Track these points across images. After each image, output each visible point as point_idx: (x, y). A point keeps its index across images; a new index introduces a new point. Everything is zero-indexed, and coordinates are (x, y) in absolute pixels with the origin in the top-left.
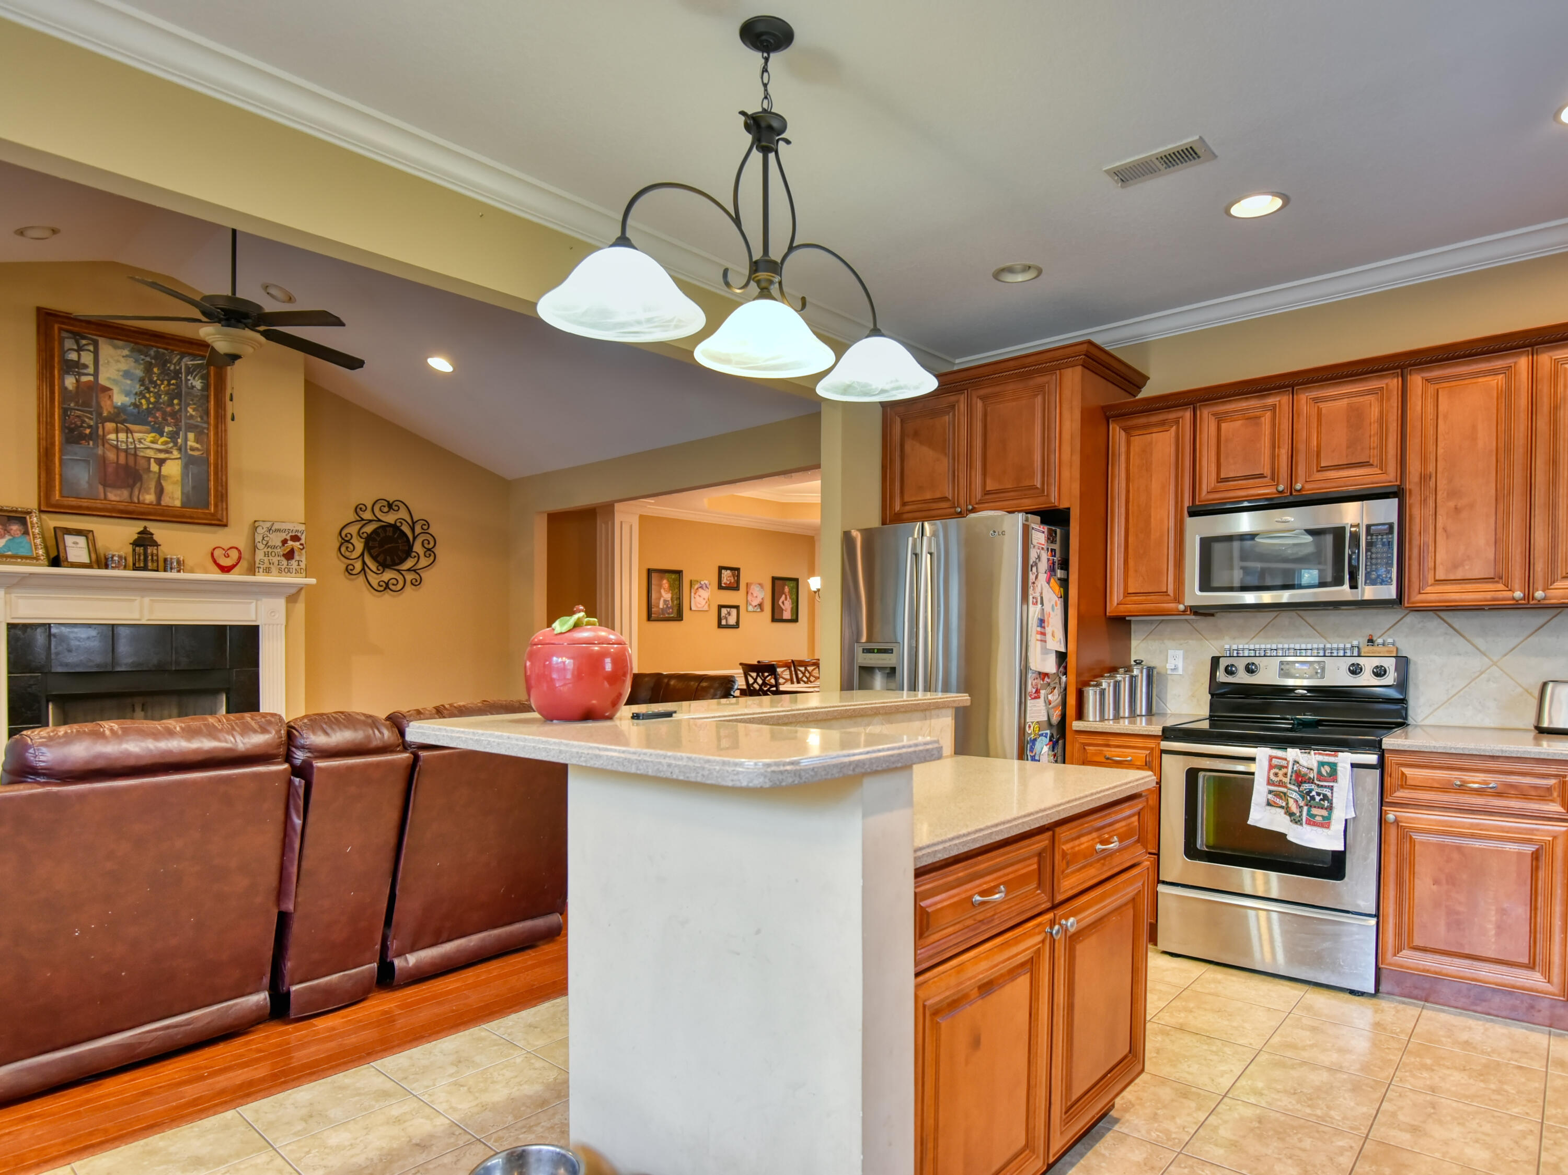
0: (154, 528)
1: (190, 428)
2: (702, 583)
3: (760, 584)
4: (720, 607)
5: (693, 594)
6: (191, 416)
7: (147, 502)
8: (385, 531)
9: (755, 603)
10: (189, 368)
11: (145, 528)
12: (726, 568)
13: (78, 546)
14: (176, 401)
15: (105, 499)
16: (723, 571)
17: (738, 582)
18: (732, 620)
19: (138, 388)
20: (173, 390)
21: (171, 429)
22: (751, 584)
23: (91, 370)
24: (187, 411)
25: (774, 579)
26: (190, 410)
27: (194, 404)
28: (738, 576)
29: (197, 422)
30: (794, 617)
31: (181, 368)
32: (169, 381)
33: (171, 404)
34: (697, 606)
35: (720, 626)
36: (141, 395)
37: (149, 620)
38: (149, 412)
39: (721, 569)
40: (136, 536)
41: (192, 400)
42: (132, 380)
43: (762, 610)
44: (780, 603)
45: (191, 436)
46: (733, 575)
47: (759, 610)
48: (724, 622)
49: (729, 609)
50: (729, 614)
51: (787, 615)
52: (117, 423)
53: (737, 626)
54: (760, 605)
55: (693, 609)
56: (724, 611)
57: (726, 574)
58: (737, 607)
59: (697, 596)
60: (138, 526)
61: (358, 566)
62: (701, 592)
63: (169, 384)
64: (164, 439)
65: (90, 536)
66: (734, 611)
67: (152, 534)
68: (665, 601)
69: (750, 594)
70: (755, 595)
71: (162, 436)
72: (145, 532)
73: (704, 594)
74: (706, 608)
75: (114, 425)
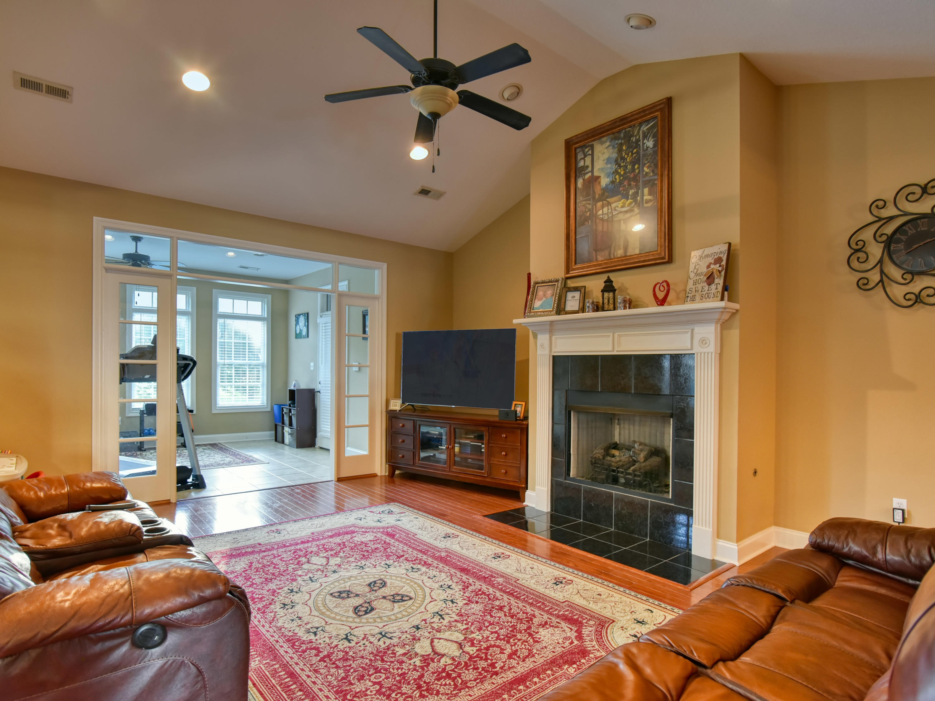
0: (612, 276)
1: (645, 184)
6: (647, 173)
7: (619, 256)
10: (645, 133)
11: (609, 277)
13: (575, 298)
14: (636, 167)
15: (596, 260)
19: (614, 167)
20: (635, 157)
21: (633, 191)
23: (590, 169)
24: (643, 171)
26: (645, 169)
27: (648, 162)
29: (650, 176)
31: (640, 137)
32: (632, 152)
33: (633, 170)
36: (616, 172)
37: (617, 351)
38: (621, 183)
40: (603, 285)
41: (647, 159)
42: (611, 163)
45: (646, 190)
52: (602, 201)
60: (604, 277)
63: (632, 154)
64: (630, 201)
67: (612, 282)
71: (627, 199)
72: (609, 282)
75: (601, 203)
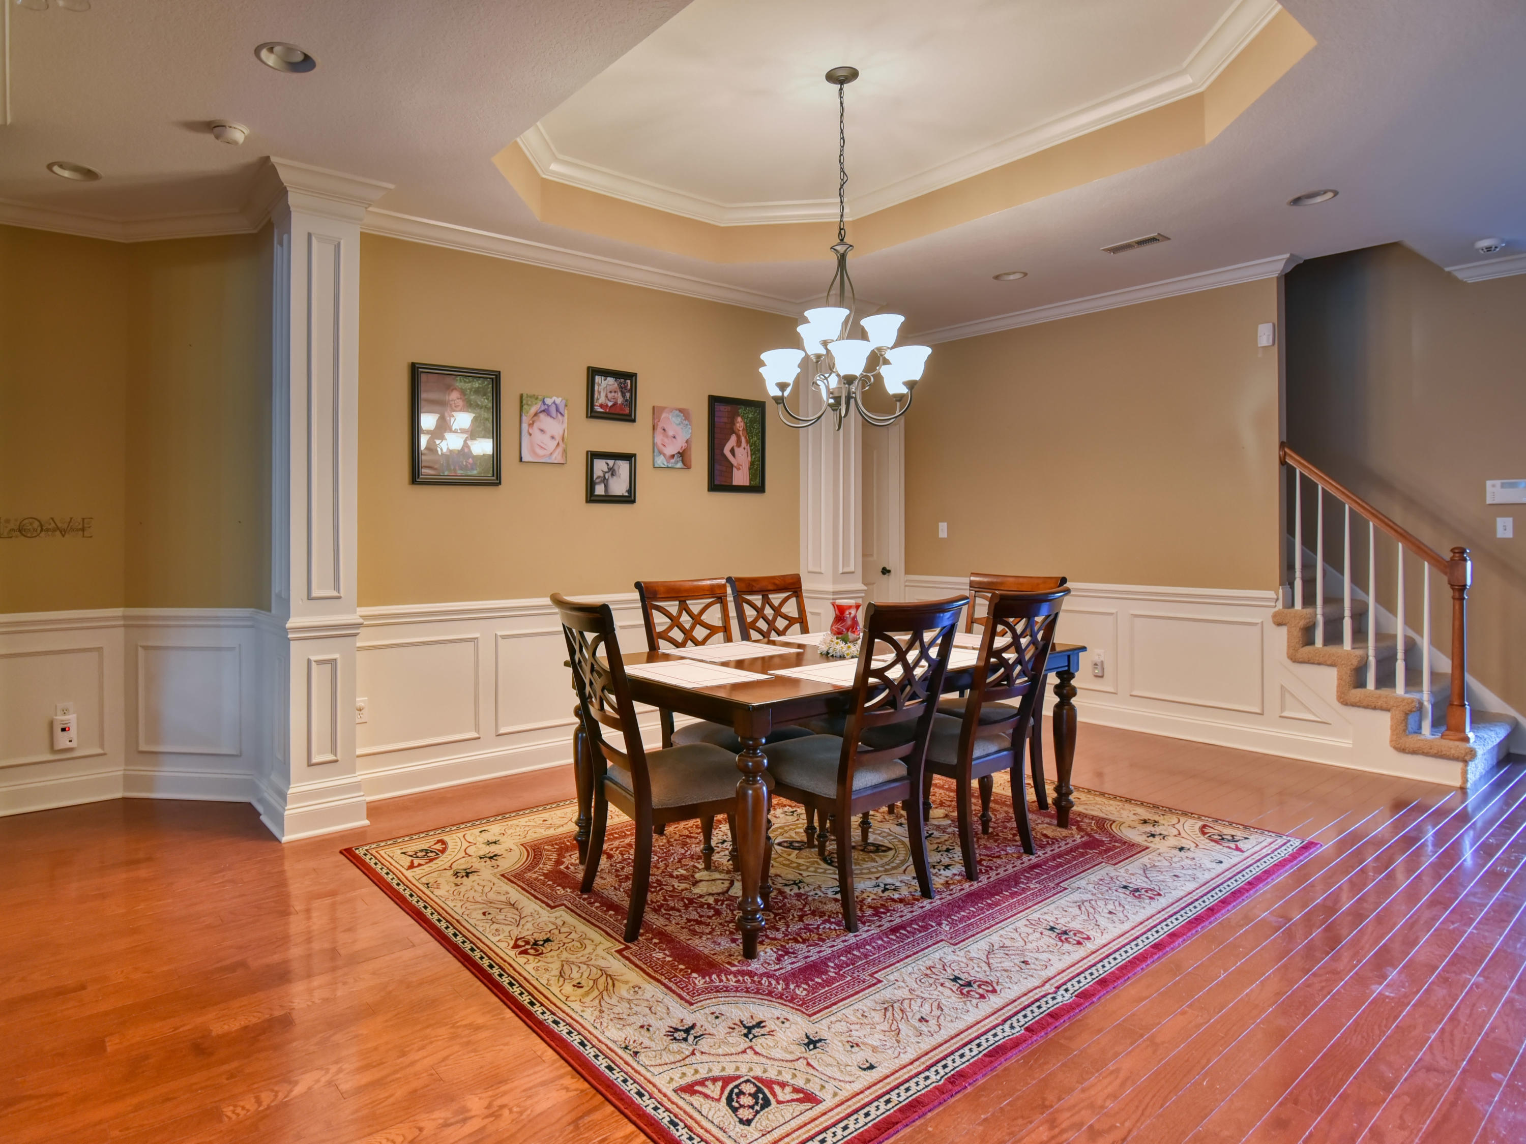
2: (549, 401)
3: (681, 411)
4: (593, 456)
5: (525, 426)
9: (671, 450)
12: (606, 373)
16: (598, 379)
17: (631, 402)
18: (619, 487)
22: (662, 409)
25: (714, 401)
28: (633, 391)
30: (757, 482)
34: (534, 453)
35: (591, 498)
39: (593, 373)
43: (687, 465)
44: (727, 451)
46: (622, 389)
47: (680, 465)
48: (600, 490)
49: (611, 462)
50: (612, 471)
51: (741, 477)
53: (629, 499)
54: (683, 456)
55: (529, 459)
56: (600, 466)
57: (604, 385)
58: (629, 457)
59: (535, 431)
62: (545, 421)
66: (623, 467)
68: (456, 439)
69: (659, 430)
70: (671, 433)
73: (554, 427)
74: (557, 457)
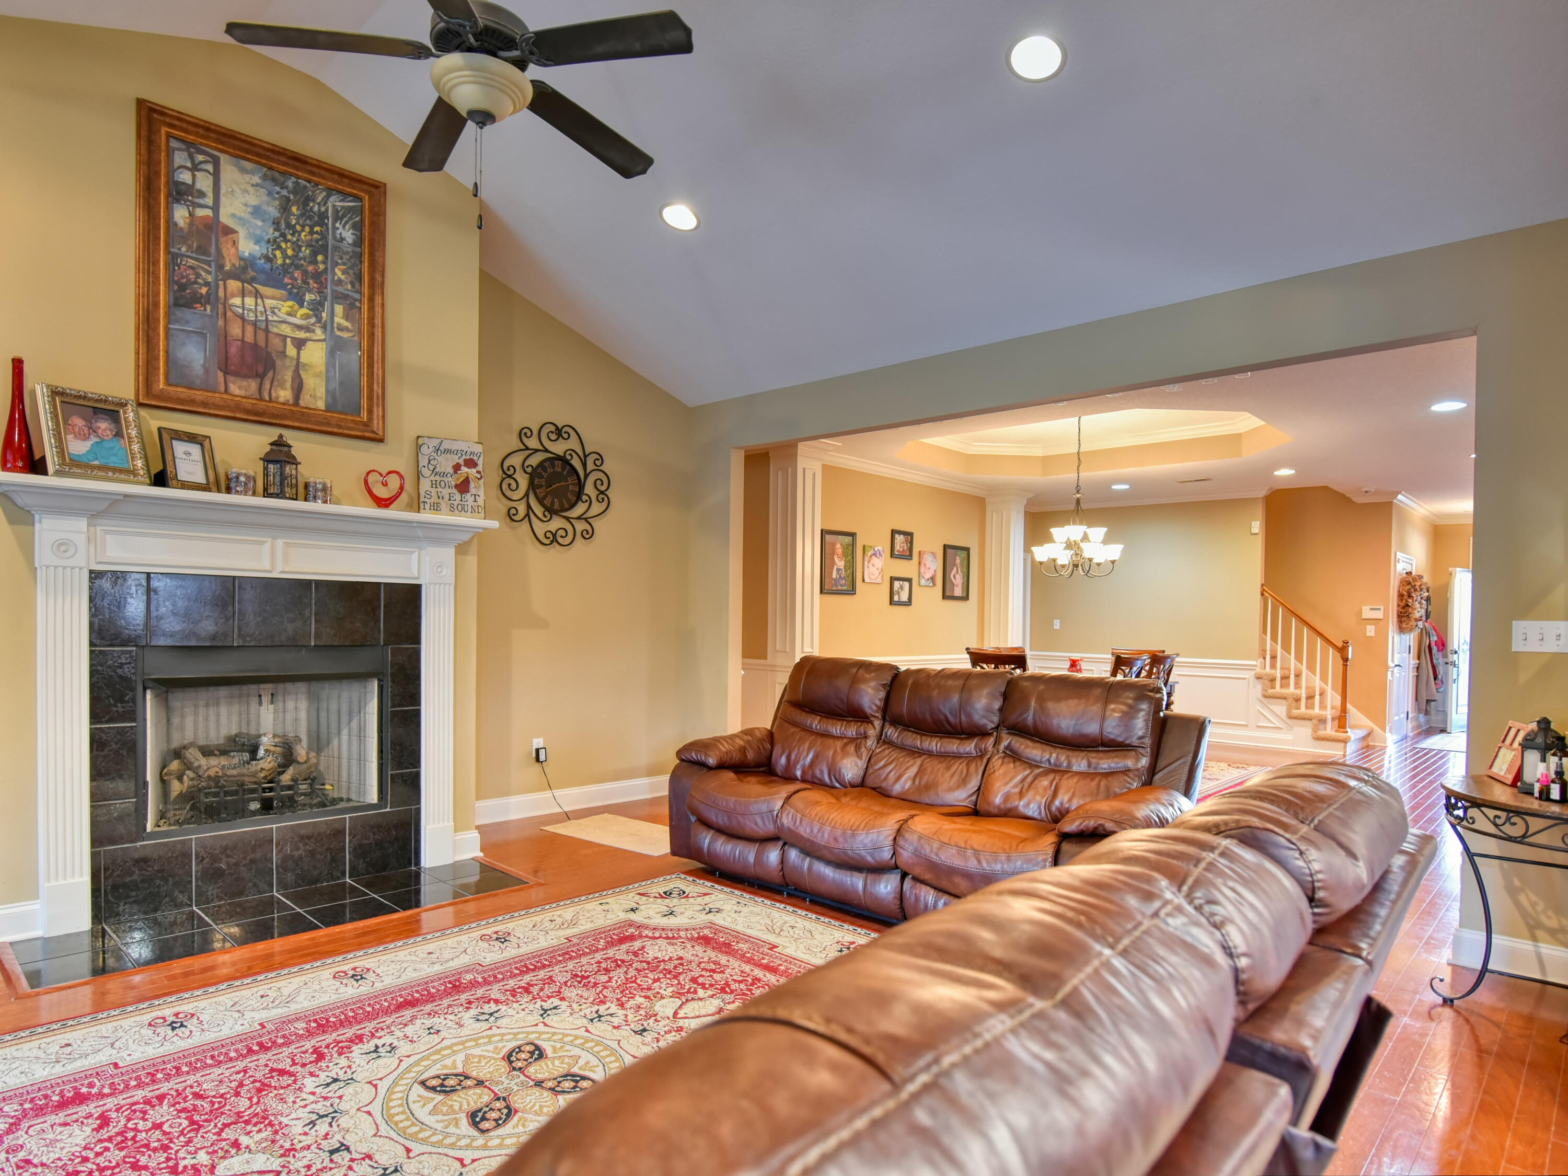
0: (290, 437)
1: (339, 297)
2: (876, 549)
3: (932, 553)
4: (892, 580)
5: (866, 563)
6: (340, 281)
7: (281, 400)
8: (553, 466)
9: (928, 576)
10: (338, 212)
11: (281, 436)
12: (900, 533)
13: (191, 458)
14: (320, 258)
15: (226, 391)
16: (897, 536)
17: (911, 549)
18: (904, 597)
19: (271, 233)
20: (317, 241)
21: (313, 297)
22: (924, 552)
23: (209, 201)
24: (334, 274)
25: (945, 547)
26: (338, 272)
27: (344, 264)
28: (911, 542)
29: (347, 289)
30: (964, 595)
31: (327, 210)
32: (312, 227)
33: (314, 262)
34: (870, 577)
35: (892, 602)
36: (274, 243)
37: (282, 572)
38: (285, 269)
39: (894, 532)
40: (268, 448)
41: (341, 258)
42: (263, 221)
43: (934, 585)
44: (952, 577)
45: (339, 309)
46: (906, 541)
47: (930, 584)
48: (896, 598)
49: (901, 583)
50: (901, 587)
51: (958, 592)
52: (243, 282)
53: (909, 603)
54: (933, 579)
55: (867, 580)
56: (897, 584)
57: (899, 539)
58: (909, 580)
59: (870, 565)
60: (273, 433)
61: (522, 509)
62: (875, 560)
63: (312, 232)
64: (304, 311)
65: (207, 443)
66: (907, 584)
67: (290, 447)
68: (838, 570)
69: (922, 565)
70: (927, 566)
71: (301, 305)
72: (279, 443)
73: (878, 562)
74: (879, 580)
75: (239, 284)
